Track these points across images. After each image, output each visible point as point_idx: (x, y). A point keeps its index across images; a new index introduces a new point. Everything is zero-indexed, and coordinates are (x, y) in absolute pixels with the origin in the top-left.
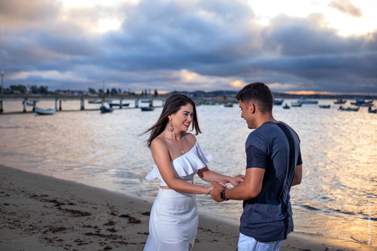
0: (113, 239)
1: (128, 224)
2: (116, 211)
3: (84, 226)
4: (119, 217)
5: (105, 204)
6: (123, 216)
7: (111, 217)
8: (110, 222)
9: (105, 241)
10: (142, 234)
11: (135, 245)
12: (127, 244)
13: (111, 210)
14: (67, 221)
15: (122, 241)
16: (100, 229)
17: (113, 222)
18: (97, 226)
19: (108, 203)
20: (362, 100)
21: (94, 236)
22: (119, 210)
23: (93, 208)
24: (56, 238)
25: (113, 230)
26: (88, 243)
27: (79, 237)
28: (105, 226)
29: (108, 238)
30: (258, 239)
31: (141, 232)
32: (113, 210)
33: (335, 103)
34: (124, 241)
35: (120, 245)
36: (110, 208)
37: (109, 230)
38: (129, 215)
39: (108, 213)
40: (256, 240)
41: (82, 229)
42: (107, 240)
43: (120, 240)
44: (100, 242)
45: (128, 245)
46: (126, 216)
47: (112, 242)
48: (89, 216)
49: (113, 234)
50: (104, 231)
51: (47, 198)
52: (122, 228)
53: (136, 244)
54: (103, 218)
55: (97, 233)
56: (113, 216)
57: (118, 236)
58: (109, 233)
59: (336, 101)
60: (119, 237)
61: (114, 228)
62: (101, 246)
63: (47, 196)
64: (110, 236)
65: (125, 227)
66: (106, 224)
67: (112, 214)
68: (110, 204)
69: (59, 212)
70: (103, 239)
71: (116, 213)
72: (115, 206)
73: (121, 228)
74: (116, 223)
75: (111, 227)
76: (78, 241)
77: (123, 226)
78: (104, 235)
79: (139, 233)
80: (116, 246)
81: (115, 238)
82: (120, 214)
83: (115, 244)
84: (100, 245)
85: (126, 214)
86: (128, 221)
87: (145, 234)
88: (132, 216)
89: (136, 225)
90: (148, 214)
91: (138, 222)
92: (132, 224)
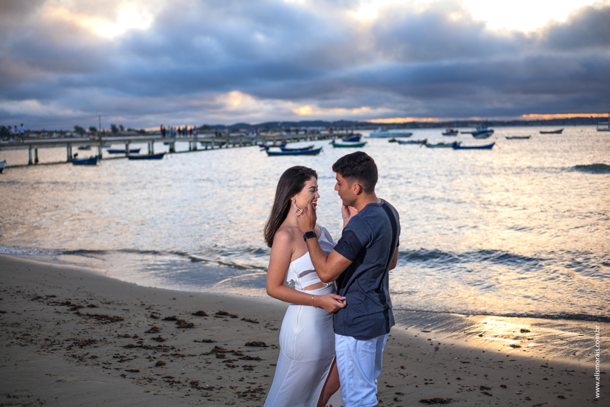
0: (164, 351)
1: (178, 329)
2: (156, 313)
3: (119, 336)
4: (163, 320)
5: (139, 303)
6: (167, 319)
7: (152, 321)
8: (152, 329)
9: (153, 354)
10: (199, 342)
11: (194, 357)
12: (183, 356)
13: (149, 312)
14: (94, 330)
15: (176, 353)
16: (142, 339)
17: (157, 328)
18: (137, 335)
19: (142, 302)
21: (137, 348)
22: (159, 310)
23: (124, 310)
24: (87, 354)
25: (160, 339)
26: (132, 359)
27: (117, 351)
28: (146, 334)
29: (156, 351)
30: (358, 338)
31: (198, 340)
32: (152, 311)
34: (179, 353)
35: (175, 358)
36: (147, 309)
37: (154, 339)
38: (176, 318)
39: (146, 315)
40: (355, 338)
41: (117, 340)
42: (155, 353)
43: (172, 352)
44: (147, 356)
45: (184, 358)
46: (173, 319)
47: (163, 355)
48: (121, 322)
49: (162, 344)
50: (146, 342)
51: (55, 299)
52: (172, 336)
53: (195, 355)
54: (141, 323)
55: (140, 345)
56: (154, 320)
57: (168, 347)
58: (156, 344)
59: (444, 131)
60: (170, 348)
61: (161, 337)
62: (150, 361)
63: (54, 296)
64: (159, 348)
65: (174, 333)
66: (148, 332)
67: (152, 317)
68: (145, 302)
69: (79, 319)
70: (150, 352)
71: (158, 315)
72: (154, 305)
73: (169, 336)
74: (161, 329)
75: (156, 336)
76: (117, 357)
77: (171, 333)
78: (150, 346)
79: (195, 341)
80: (170, 360)
81: (166, 349)
82: (163, 317)
83: (167, 357)
84: (149, 360)
85: (171, 316)
86: (177, 326)
87: (204, 341)
88: (180, 318)
89: (189, 331)
90: (200, 314)
91: (191, 326)
92: (183, 330)
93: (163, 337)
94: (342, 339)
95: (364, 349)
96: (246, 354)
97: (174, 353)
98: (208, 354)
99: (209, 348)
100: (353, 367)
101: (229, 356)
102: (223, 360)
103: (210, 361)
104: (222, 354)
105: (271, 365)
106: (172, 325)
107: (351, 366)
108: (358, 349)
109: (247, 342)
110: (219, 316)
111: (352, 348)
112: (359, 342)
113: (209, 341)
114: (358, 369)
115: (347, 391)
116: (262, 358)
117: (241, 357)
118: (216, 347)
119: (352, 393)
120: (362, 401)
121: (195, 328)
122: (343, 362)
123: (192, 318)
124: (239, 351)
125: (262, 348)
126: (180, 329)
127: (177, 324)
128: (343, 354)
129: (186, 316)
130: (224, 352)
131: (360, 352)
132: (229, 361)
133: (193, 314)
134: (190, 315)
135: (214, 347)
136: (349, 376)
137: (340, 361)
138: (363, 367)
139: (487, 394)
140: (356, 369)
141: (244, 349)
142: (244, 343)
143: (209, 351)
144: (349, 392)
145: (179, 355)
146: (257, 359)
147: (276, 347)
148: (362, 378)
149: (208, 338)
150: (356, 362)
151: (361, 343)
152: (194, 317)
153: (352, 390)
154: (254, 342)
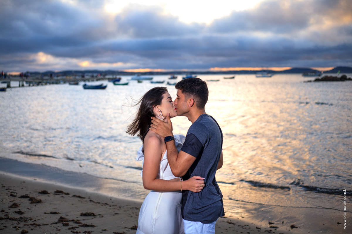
0: (25, 222)
1: (31, 204)
2: (14, 192)
4: (19, 197)
6: (22, 197)
7: (12, 199)
8: (13, 205)
9: (18, 224)
10: (48, 213)
11: (47, 226)
12: (39, 225)
13: (9, 191)
15: (34, 223)
16: (7, 213)
17: (17, 204)
18: (4, 209)
19: (2, 184)
21: (5, 220)
22: (16, 190)
25: (20, 213)
26: (3, 229)
28: (10, 208)
29: (19, 222)
31: (47, 212)
32: (11, 191)
34: (36, 223)
35: (34, 227)
36: (7, 189)
37: (16, 212)
38: (28, 195)
39: (7, 194)
42: (19, 223)
43: (30, 222)
44: (14, 226)
45: (40, 227)
46: (26, 197)
47: (25, 225)
49: (22, 216)
50: (11, 215)
52: (28, 210)
53: (48, 224)
54: (5, 200)
55: (7, 217)
56: (13, 197)
57: (27, 218)
58: (18, 216)
60: (29, 219)
61: (21, 210)
62: (17, 230)
64: (21, 219)
65: (29, 207)
66: (11, 207)
67: (12, 195)
68: (4, 185)
70: (15, 223)
71: (15, 194)
72: (11, 187)
73: (27, 210)
74: (19, 204)
75: (17, 209)
77: (27, 207)
78: (14, 218)
79: (45, 213)
80: (30, 229)
81: (26, 220)
82: (19, 195)
83: (28, 227)
84: (15, 229)
85: (24, 194)
86: (30, 202)
87: (52, 213)
88: (31, 196)
89: (39, 205)
90: (44, 192)
91: (39, 202)
92: (35, 204)
93: (22, 211)
96: (83, 222)
97: (32, 223)
98: (56, 223)
99: (56, 218)
101: (72, 224)
102: (68, 227)
103: (59, 228)
104: (67, 222)
105: (103, 230)
106: (26, 201)
109: (81, 212)
110: (57, 193)
112: (205, 225)
113: (55, 213)
116: (95, 225)
117: (80, 225)
118: (61, 218)
121: (43, 203)
123: (39, 196)
124: (78, 220)
125: (93, 217)
126: (33, 204)
127: (29, 200)
129: (35, 194)
130: (68, 221)
132: (73, 228)
133: (40, 193)
134: (37, 193)
135: (59, 217)
141: (81, 218)
142: (79, 213)
143: (57, 221)
145: (36, 224)
146: (92, 226)
147: (102, 216)
149: (54, 211)
152: (40, 195)
154: (86, 213)
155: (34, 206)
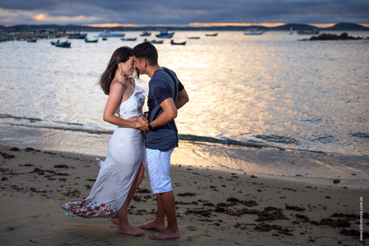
10: (23, 166)
12: (17, 174)
15: (11, 172)
20: (164, 32)
30: (161, 150)
33: (141, 35)
35: (12, 176)
43: (8, 172)
52: (3, 163)
53: (24, 174)
57: (4, 169)
59: (141, 33)
65: (3, 161)
73: (1, 163)
77: (1, 161)
79: (20, 165)
81: (4, 171)
86: (3, 157)
87: (26, 165)
88: (3, 152)
89: (12, 159)
90: (16, 149)
91: (12, 157)
92: (8, 159)
94: (151, 152)
95: (165, 157)
96: (58, 172)
98: (33, 173)
99: (31, 169)
100: (159, 168)
101: (47, 173)
102: (43, 176)
103: (35, 176)
104: (43, 172)
105: (77, 178)
107: (157, 167)
108: (161, 157)
109: (55, 165)
110: (28, 150)
111: (158, 157)
112: (162, 152)
113: (30, 165)
114: (161, 169)
115: (155, 182)
116: (69, 174)
117: (56, 174)
118: (36, 168)
119: (158, 183)
120: (164, 188)
121: (16, 158)
122: (152, 165)
124: (52, 171)
125: (66, 169)
126: (6, 159)
127: (2, 155)
128: (152, 161)
129: (6, 151)
131: (163, 159)
132: (48, 176)
134: (9, 150)
135: (35, 168)
136: (156, 173)
137: (150, 165)
138: (164, 168)
139: (215, 190)
140: (160, 169)
141: (55, 170)
142: (53, 166)
143: (32, 171)
144: (156, 183)
145: (14, 173)
146: (66, 175)
147: (75, 168)
148: (164, 174)
149: (28, 164)
150: (160, 165)
151: (163, 153)
152: (12, 151)
153: (158, 181)
154: (59, 165)
155: (8, 161)
